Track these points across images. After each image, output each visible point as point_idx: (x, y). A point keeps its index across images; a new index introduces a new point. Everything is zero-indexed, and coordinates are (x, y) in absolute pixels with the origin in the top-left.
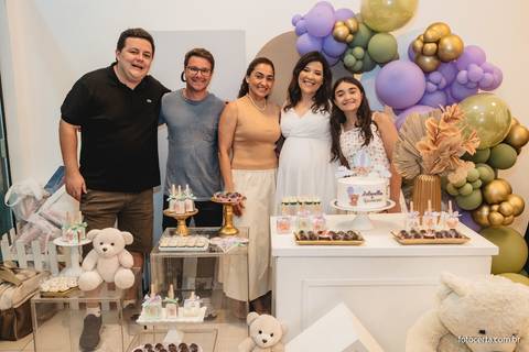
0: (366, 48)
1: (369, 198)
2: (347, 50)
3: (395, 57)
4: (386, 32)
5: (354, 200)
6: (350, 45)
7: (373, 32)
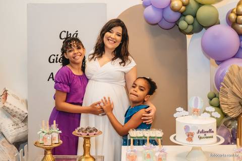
0: (195, 16)
1: (202, 135)
2: (180, 17)
3: (217, 22)
4: (209, 4)
5: (190, 137)
6: (183, 15)
7: (200, 5)
